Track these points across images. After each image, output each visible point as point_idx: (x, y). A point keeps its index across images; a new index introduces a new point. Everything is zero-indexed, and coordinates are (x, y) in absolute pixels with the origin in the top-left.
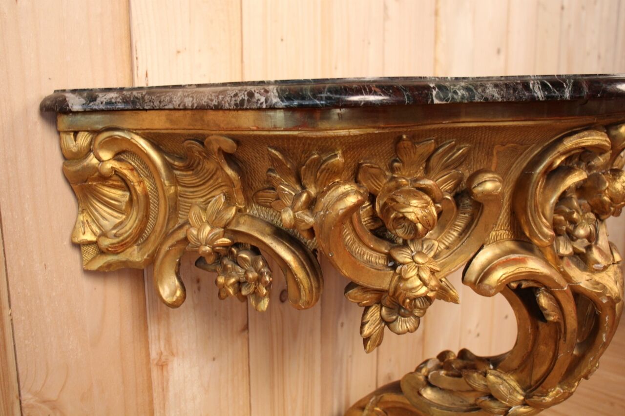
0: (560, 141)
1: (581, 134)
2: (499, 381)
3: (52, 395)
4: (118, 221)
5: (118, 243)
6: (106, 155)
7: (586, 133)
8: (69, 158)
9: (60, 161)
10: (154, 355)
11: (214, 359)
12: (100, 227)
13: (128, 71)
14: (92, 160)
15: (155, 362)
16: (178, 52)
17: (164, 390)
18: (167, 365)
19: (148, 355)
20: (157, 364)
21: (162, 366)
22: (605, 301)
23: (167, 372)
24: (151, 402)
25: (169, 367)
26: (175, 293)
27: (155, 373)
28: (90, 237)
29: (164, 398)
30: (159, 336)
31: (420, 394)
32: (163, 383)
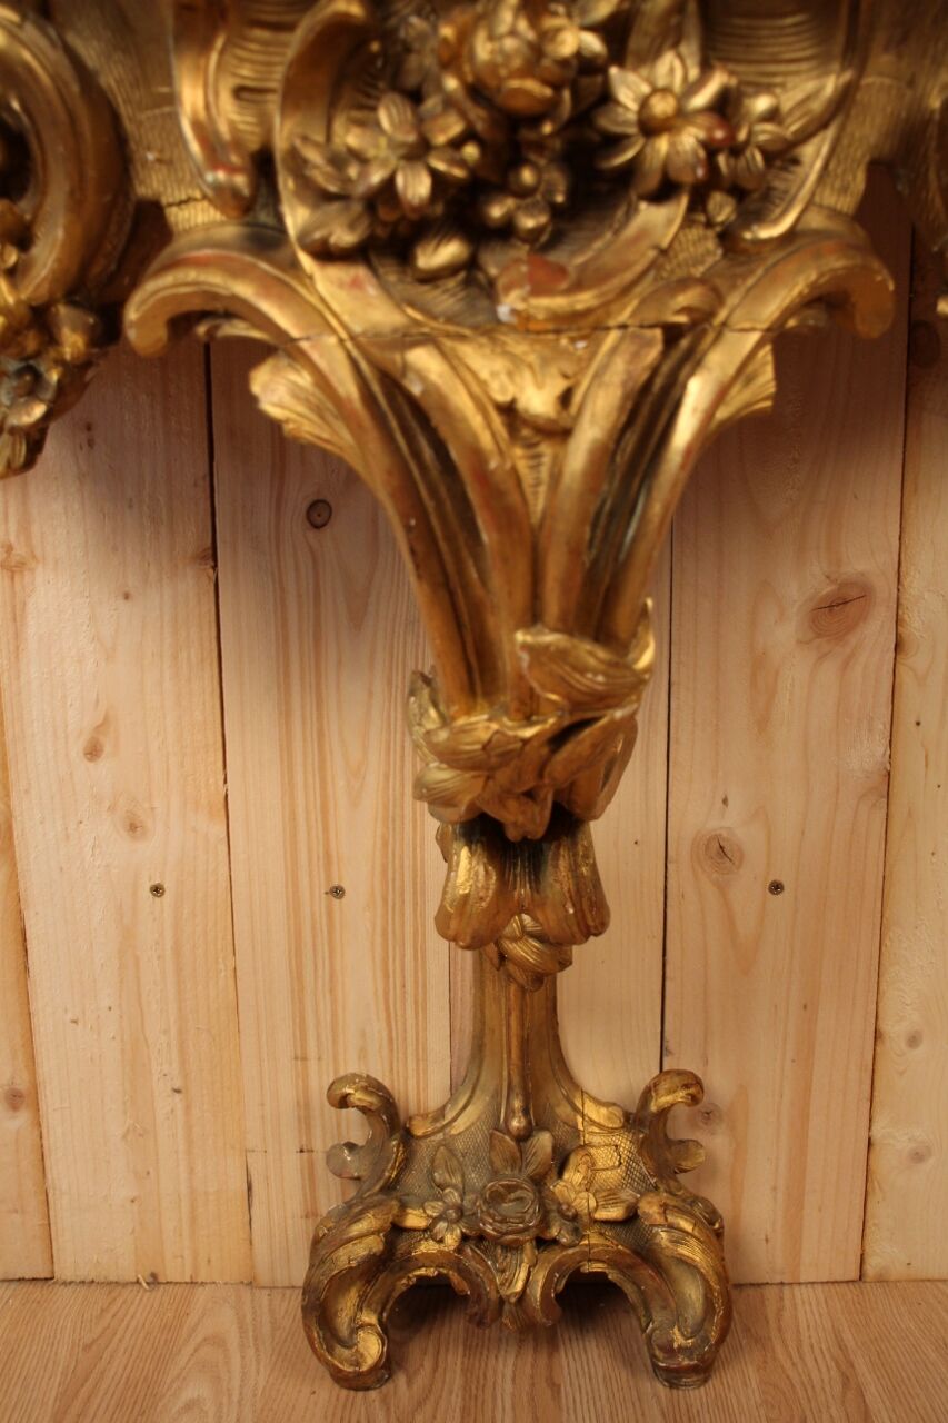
11: (126, 597)
18: (22, 572)
20: (2, 566)
21: (13, 571)
23: (24, 587)
25: (27, 580)
30: (6, 511)
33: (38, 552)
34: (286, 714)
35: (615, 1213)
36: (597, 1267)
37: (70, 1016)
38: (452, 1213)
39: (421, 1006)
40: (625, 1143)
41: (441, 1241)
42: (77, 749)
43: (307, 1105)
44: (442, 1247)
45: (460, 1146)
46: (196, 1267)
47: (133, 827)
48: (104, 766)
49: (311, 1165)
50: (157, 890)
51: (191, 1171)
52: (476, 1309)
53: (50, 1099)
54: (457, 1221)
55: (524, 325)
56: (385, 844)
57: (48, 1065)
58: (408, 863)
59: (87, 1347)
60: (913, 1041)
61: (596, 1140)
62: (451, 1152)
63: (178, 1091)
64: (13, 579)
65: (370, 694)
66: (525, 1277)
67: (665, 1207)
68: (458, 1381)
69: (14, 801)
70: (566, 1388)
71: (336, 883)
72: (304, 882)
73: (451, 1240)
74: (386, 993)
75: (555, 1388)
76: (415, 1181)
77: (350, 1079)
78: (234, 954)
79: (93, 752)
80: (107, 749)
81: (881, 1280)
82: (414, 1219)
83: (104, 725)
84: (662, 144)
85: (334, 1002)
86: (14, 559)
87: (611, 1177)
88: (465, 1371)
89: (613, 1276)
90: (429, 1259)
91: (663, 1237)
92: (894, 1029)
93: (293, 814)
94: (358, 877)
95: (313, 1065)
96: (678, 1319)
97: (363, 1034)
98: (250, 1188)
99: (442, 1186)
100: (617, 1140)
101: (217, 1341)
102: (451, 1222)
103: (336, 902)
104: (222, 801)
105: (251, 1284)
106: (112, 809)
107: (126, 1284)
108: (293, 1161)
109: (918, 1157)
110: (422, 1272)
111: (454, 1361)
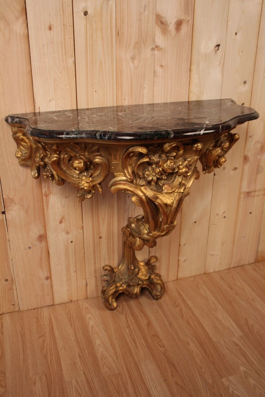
0: (129, 148)
1: (134, 147)
2: (142, 225)
3: (11, 197)
4: (26, 152)
5: (24, 158)
6: (20, 134)
7: (136, 147)
8: (15, 133)
9: (12, 133)
10: (43, 192)
11: (66, 197)
12: (22, 153)
13: (33, 107)
14: (18, 135)
15: (44, 194)
16: (51, 100)
17: (48, 203)
18: (48, 196)
19: (42, 191)
20: (45, 195)
21: (47, 196)
22: (157, 204)
23: (48, 198)
24: (43, 206)
25: (49, 197)
26: (35, 175)
27: (44, 198)
28: (19, 155)
29: (48, 206)
30: (45, 186)
31: (131, 226)
32: (47, 201)
33: (51, 192)
34: (92, 212)
35: (147, 278)
36: (145, 286)
37: (57, 264)
38: (125, 283)
39: (113, 252)
40: (146, 267)
41: (124, 287)
42: (58, 223)
43: (96, 270)
44: (124, 288)
45: (122, 272)
46: (78, 297)
47: (67, 233)
48: (63, 225)
49: (97, 279)
50: (72, 242)
51: (77, 283)
52: (130, 296)
53: (54, 277)
54: (126, 284)
55: (166, 193)
56: (108, 229)
57: (53, 272)
58: (111, 231)
59: (68, 313)
60: (184, 245)
61: (142, 267)
62: (121, 274)
63: (75, 272)
64: (47, 197)
65: (106, 207)
66: (137, 290)
67: (155, 276)
68: (127, 306)
69: (47, 232)
70: (142, 304)
71: (100, 236)
72: (95, 237)
73: (125, 287)
74: (108, 251)
75: (141, 304)
76: (117, 279)
77: (106, 266)
78: (84, 249)
79: (61, 222)
80: (63, 221)
81: (180, 279)
82: (118, 285)
83: (62, 218)
84: (181, 171)
85: (100, 254)
86: (47, 194)
87: (145, 273)
88: (127, 305)
89: (147, 287)
90: (121, 290)
91: (155, 280)
92: (182, 244)
93: (94, 227)
94: (104, 234)
95: (97, 264)
96: (157, 291)
97: (105, 258)
98: (87, 284)
99: (121, 279)
100: (145, 267)
101: (87, 308)
102: (125, 284)
103: (100, 239)
104: (82, 227)
105: (87, 298)
106: (64, 231)
107: (66, 303)
108: (94, 279)
109: (185, 261)
110: (120, 292)
111: (124, 303)
